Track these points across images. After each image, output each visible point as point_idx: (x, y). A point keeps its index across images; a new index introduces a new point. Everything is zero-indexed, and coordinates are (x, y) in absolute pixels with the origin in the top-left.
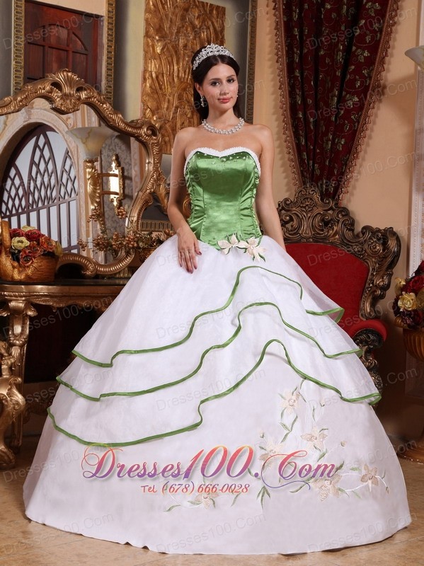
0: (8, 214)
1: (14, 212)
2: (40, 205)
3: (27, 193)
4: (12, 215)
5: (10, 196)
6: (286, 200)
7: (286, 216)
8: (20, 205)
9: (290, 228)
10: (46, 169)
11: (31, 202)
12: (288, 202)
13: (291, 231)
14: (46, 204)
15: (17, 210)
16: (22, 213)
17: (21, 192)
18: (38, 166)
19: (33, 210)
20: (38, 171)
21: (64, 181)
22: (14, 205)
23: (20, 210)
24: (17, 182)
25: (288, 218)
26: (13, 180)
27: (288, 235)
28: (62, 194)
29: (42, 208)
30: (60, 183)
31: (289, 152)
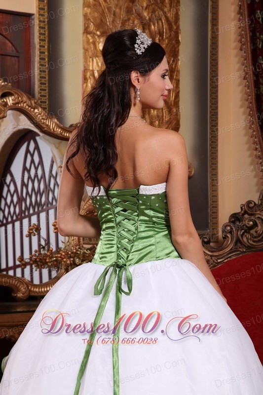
0: (5, 222)
1: (10, 220)
2: (31, 211)
3: (21, 200)
4: (8, 223)
5: (6, 204)
6: (249, 202)
7: (251, 220)
8: (15, 212)
9: (255, 234)
10: (36, 175)
11: (23, 208)
12: (251, 205)
13: (255, 237)
14: (36, 210)
15: (12, 217)
16: (16, 220)
17: (15, 199)
18: (29, 171)
19: (25, 217)
20: (29, 177)
21: (52, 186)
22: (9, 213)
23: (15, 218)
24: (12, 188)
25: (251, 223)
26: (8, 186)
27: (251, 242)
28: (50, 199)
29: (33, 214)
30: (48, 188)
31: (256, 149)
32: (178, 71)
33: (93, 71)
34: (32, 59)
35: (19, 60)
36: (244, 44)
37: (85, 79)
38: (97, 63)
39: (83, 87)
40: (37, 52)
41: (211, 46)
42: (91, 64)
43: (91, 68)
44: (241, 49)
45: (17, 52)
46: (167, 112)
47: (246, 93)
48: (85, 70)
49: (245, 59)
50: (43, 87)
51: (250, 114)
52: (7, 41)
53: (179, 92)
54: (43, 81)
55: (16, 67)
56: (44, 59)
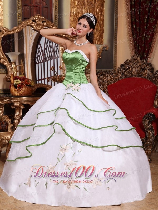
0: (38, 62)
1: (39, 62)
2: (48, 59)
3: (44, 54)
4: (39, 63)
5: (38, 55)
6: (127, 60)
7: (127, 66)
8: (41, 59)
9: (129, 71)
10: (50, 45)
11: (45, 58)
12: (128, 61)
13: (129, 72)
14: (50, 59)
15: (40, 61)
16: (42, 62)
17: (42, 54)
18: (47, 44)
19: (45, 61)
20: (47, 46)
21: (56, 50)
22: (39, 59)
23: (41, 61)
24: (40, 50)
25: (128, 67)
26: (39, 49)
27: (127, 74)
28: (55, 55)
29: (48, 60)
30: (54, 50)
31: (131, 41)
32: (104, 12)
33: (73, 12)
34: (52, 8)
35: (48, 9)
36: (127, 3)
37: (71, 16)
38: (75, 9)
39: (70, 18)
40: (54, 6)
41: (116, 3)
42: (73, 10)
43: (73, 11)
44: (126, 4)
45: (47, 6)
46: (99, 27)
47: (128, 20)
48: (71, 12)
49: (128, 8)
50: (56, 18)
51: (129, 28)
52: (44, 2)
53: (104, 20)
54: (56, 16)
55: (47, 11)
56: (57, 9)
